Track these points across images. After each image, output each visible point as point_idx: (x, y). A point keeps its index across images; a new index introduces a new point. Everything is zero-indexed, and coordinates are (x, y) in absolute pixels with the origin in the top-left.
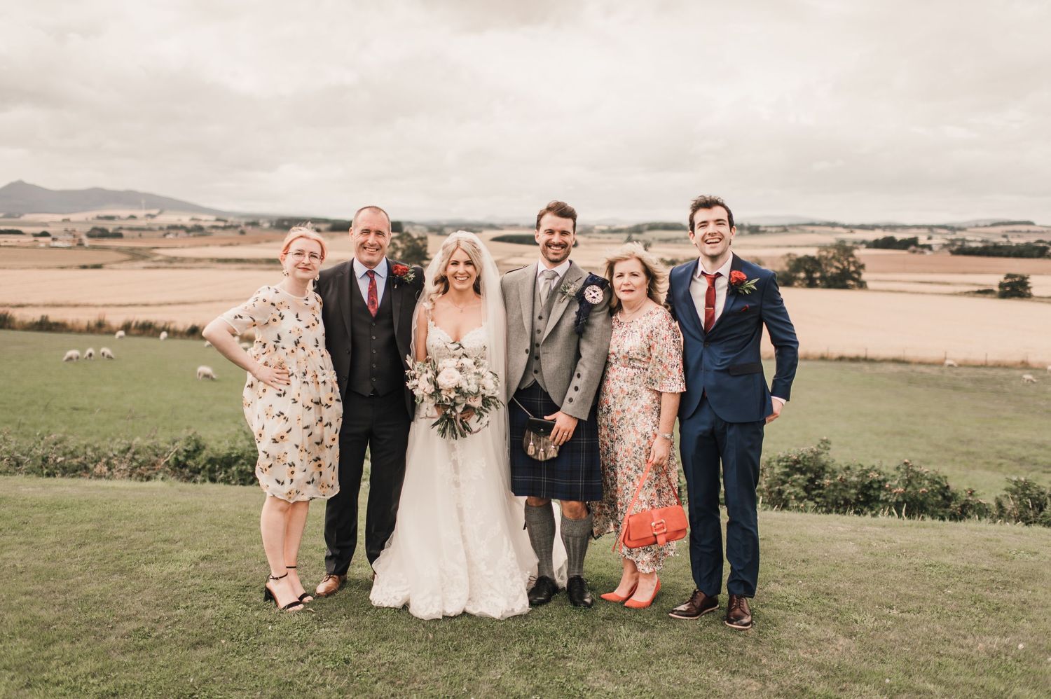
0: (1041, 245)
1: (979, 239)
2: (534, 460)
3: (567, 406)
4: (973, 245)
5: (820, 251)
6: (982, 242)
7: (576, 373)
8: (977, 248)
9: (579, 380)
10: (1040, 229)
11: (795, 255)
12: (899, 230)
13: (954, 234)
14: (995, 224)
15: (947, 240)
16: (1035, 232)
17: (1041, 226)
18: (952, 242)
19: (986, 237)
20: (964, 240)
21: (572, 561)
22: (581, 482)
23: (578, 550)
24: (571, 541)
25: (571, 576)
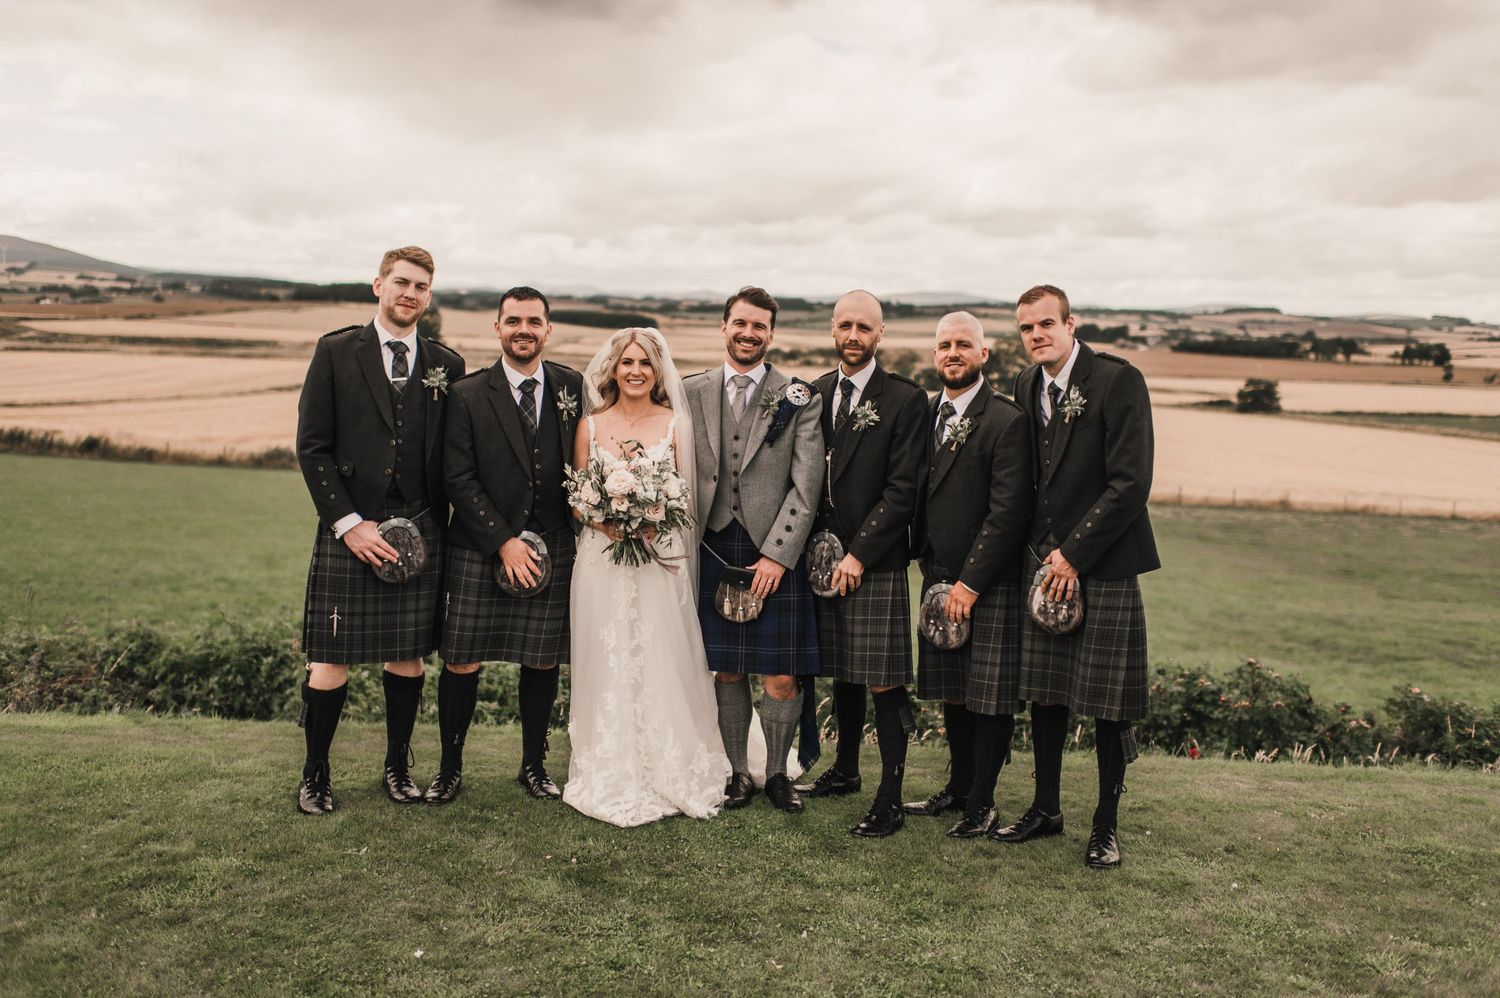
0: (1290, 341)
1: (1209, 331)
2: (730, 621)
3: (773, 550)
4: (1202, 338)
6: (1212, 334)
8: (1206, 343)
9: (794, 518)
10: (1288, 319)
12: (1102, 316)
13: (1176, 322)
14: (1230, 311)
15: (1166, 330)
16: (1282, 323)
17: (1289, 315)
18: (1173, 334)
19: (1217, 327)
20: (1188, 332)
21: (774, 755)
22: (792, 650)
23: (782, 740)
24: (774, 729)
25: (772, 774)
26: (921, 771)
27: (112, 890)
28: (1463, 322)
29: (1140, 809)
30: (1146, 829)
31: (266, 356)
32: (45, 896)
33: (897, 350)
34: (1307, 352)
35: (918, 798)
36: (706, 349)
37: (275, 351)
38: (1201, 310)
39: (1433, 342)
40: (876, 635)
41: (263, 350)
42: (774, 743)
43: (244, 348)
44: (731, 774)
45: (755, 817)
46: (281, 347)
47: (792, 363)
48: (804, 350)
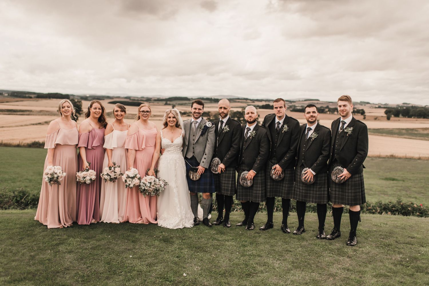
0: (322, 108)
1: (300, 106)
2: (193, 180)
3: (201, 164)
4: (298, 108)
5: (243, 109)
6: (301, 107)
7: (205, 153)
8: (300, 109)
9: (206, 156)
10: (322, 102)
11: (233, 111)
12: (271, 102)
13: (291, 103)
14: (306, 100)
15: (289, 106)
16: (320, 103)
17: (322, 101)
18: (291, 107)
19: (303, 105)
20: (295, 106)
21: (205, 213)
22: (208, 187)
23: (207, 209)
24: (205, 206)
25: (205, 218)
26: (239, 217)
27: (52, 246)
28: (368, 103)
29: (292, 223)
30: (294, 227)
31: (29, 115)
32: (36, 248)
33: (214, 112)
34: (327, 112)
35: (239, 222)
36: (160, 112)
37: (31, 113)
38: (298, 100)
39: (360, 108)
40: (228, 184)
41: (28, 113)
42: (205, 210)
43: (22, 112)
44: (194, 217)
45: (202, 227)
46: (33, 112)
47: (184, 116)
48: (188, 112)
